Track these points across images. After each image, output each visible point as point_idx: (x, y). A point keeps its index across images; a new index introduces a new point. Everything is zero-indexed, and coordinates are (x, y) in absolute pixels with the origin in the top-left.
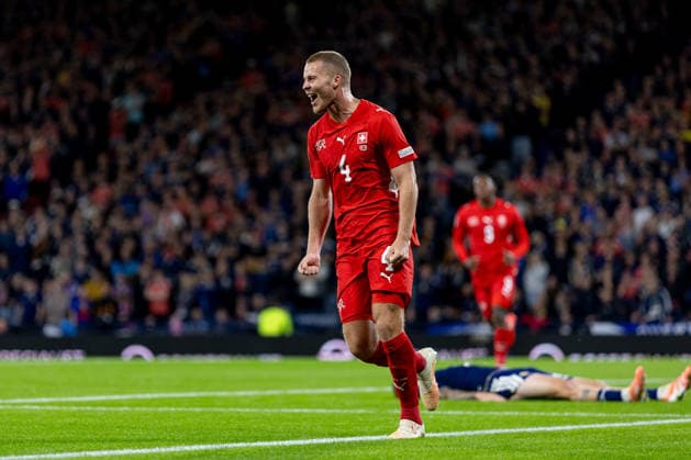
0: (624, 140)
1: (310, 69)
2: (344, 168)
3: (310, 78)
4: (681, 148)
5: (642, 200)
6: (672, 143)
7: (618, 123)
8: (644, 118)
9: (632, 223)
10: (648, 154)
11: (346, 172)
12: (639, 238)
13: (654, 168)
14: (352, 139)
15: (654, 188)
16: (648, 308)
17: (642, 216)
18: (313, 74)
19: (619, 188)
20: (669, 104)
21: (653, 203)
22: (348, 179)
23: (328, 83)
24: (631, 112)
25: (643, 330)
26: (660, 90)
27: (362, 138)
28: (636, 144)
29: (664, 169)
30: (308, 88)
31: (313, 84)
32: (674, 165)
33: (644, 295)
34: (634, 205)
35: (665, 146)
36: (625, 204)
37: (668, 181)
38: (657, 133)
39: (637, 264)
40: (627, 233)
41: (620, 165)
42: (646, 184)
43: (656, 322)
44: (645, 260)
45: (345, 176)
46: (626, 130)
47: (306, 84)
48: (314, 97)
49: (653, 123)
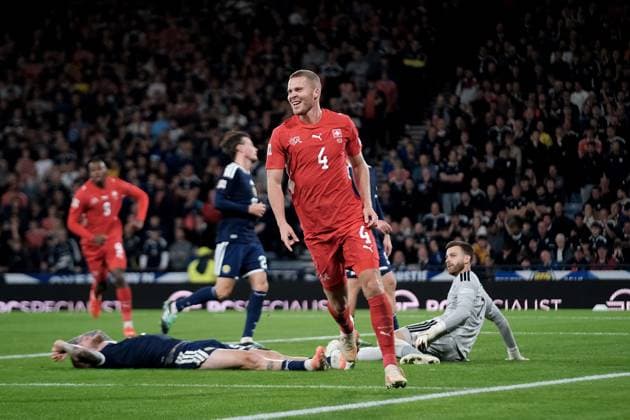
0: (18, 92)
4: (75, 99)
5: (43, 152)
6: (67, 95)
7: (11, 76)
8: (37, 70)
9: (34, 174)
12: (43, 187)
13: (50, 118)
15: (54, 140)
17: (44, 166)
19: (20, 139)
21: (53, 155)
24: (21, 63)
25: (55, 280)
28: (30, 97)
29: (61, 120)
32: (70, 118)
34: (35, 157)
35: (59, 97)
36: (26, 154)
37: (65, 132)
38: (51, 84)
39: (44, 214)
40: (31, 182)
41: (17, 116)
42: (46, 137)
44: (52, 211)
46: (20, 82)
49: (46, 74)
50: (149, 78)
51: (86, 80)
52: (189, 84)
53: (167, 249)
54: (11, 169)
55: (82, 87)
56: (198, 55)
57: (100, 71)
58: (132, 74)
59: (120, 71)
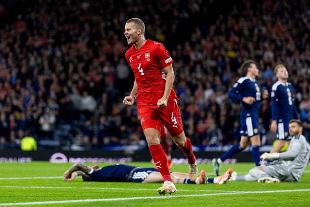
0: (200, 56)
1: (127, 25)
2: (141, 69)
3: (128, 30)
4: (227, 60)
5: (208, 85)
6: (223, 58)
7: (197, 47)
8: (210, 45)
9: (203, 96)
10: (212, 63)
11: (142, 71)
12: (207, 104)
13: (215, 69)
14: (143, 56)
15: (214, 80)
16: (210, 138)
17: (208, 93)
18: (129, 28)
19: (198, 79)
20: (222, 38)
21: (214, 87)
22: (143, 74)
23: (136, 32)
24: (203, 42)
25: (208, 149)
26: (218, 32)
27: (148, 55)
28: (206, 58)
29: (220, 70)
30: (127, 34)
31: (129, 32)
32: (224, 68)
33: (209, 131)
34: (205, 88)
35: (220, 59)
36: (200, 87)
37: (221, 76)
38: (216, 52)
39: (206, 117)
40: (201, 101)
41: (198, 68)
42: (211, 78)
43: (215, 145)
44: (210, 115)
45: (141, 73)
46: (201, 51)
47: (126, 32)
48: (129, 38)
49: (214, 48)
50: (265, 49)
51: (234, 50)
52: (284, 53)
53: (266, 134)
54: (193, 94)
55: (232, 54)
56: (290, 38)
57: (241, 46)
58: (257, 48)
59: (251, 46)
